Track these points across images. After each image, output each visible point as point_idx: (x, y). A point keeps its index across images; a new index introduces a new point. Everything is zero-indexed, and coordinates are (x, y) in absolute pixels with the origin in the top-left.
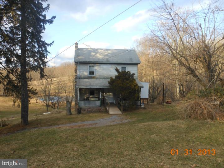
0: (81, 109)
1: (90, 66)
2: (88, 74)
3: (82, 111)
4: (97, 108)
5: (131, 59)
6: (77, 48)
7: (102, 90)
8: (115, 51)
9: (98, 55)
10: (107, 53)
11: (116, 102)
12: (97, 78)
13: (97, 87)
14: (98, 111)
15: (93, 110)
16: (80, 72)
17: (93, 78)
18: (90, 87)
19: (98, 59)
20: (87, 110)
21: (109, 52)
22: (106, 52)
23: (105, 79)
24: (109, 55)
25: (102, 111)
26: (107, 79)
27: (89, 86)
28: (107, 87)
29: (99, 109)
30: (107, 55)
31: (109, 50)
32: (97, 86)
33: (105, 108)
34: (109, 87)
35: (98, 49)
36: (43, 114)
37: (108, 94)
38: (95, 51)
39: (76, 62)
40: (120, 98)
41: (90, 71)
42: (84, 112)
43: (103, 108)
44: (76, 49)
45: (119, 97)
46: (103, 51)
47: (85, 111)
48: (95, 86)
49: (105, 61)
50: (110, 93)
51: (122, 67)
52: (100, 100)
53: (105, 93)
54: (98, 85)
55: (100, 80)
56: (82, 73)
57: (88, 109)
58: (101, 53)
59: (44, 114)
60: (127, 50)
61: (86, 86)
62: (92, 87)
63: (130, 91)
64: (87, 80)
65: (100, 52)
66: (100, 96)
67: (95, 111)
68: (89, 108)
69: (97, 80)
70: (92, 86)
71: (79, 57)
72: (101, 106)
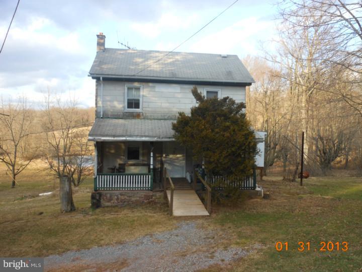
0: (100, 195)
1: (129, 89)
2: (124, 107)
3: (102, 200)
4: (143, 194)
5: (229, 73)
6: (102, 48)
7: (157, 147)
8: (192, 57)
9: (150, 62)
10: (171, 60)
11: (191, 176)
12: (145, 118)
13: (144, 139)
14: (145, 201)
15: (133, 199)
16: (103, 101)
17: (137, 116)
18: (124, 138)
19: (151, 70)
20: (118, 199)
21: (178, 57)
22: (170, 58)
23: (165, 119)
24: (177, 62)
25: (155, 203)
26: (171, 119)
27: (123, 136)
28: (170, 138)
29: (147, 197)
30: (172, 64)
31: (177, 53)
32: (142, 136)
33: (162, 194)
34: (174, 139)
35: (151, 52)
36: (38, 196)
37: (171, 156)
38: (145, 55)
39: (95, 76)
40: (203, 167)
41: (128, 100)
42: (109, 204)
43: (158, 194)
44: (100, 50)
45: (199, 166)
46: (162, 55)
47: (110, 200)
48: (137, 136)
49: (166, 75)
50: (178, 156)
51: (208, 92)
52: (152, 172)
53: (164, 155)
54: (146, 134)
55: (153, 121)
56: (109, 103)
57: (119, 196)
58: (157, 59)
59: (40, 195)
60: (220, 55)
61: (114, 136)
62: (128, 139)
63: (233, 149)
64: (121, 121)
65: (156, 57)
66: (152, 163)
67: (137, 201)
68: (121, 195)
69: (146, 120)
70: (130, 136)
71: (103, 66)
72: (152, 189)
